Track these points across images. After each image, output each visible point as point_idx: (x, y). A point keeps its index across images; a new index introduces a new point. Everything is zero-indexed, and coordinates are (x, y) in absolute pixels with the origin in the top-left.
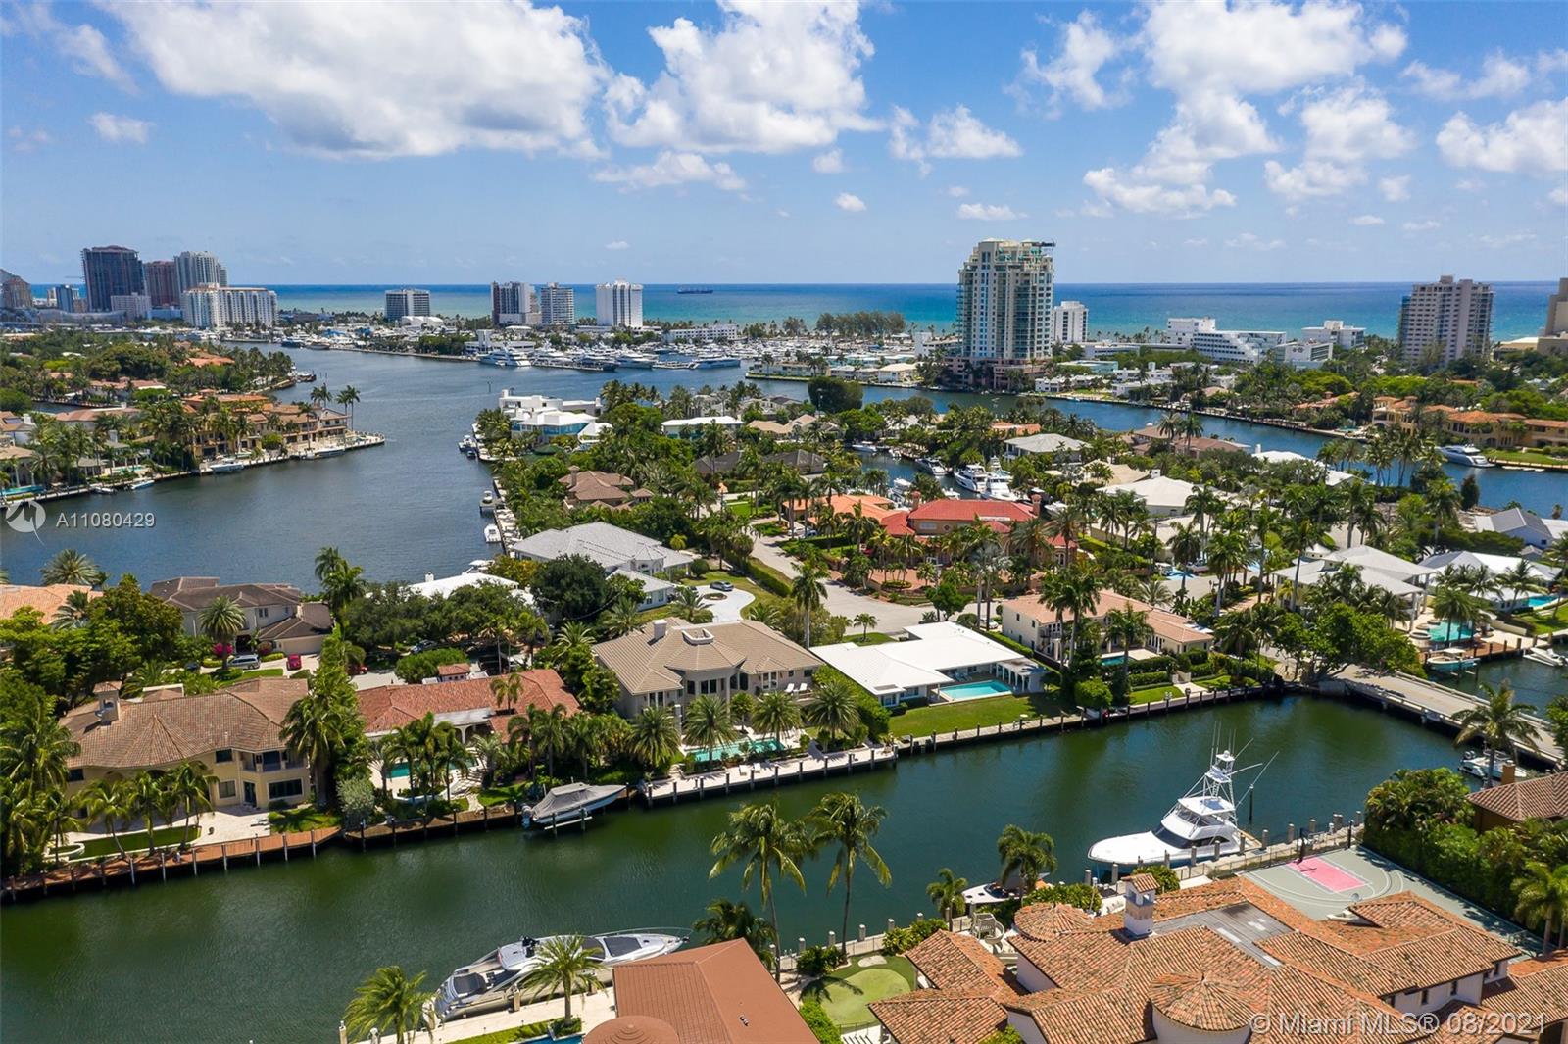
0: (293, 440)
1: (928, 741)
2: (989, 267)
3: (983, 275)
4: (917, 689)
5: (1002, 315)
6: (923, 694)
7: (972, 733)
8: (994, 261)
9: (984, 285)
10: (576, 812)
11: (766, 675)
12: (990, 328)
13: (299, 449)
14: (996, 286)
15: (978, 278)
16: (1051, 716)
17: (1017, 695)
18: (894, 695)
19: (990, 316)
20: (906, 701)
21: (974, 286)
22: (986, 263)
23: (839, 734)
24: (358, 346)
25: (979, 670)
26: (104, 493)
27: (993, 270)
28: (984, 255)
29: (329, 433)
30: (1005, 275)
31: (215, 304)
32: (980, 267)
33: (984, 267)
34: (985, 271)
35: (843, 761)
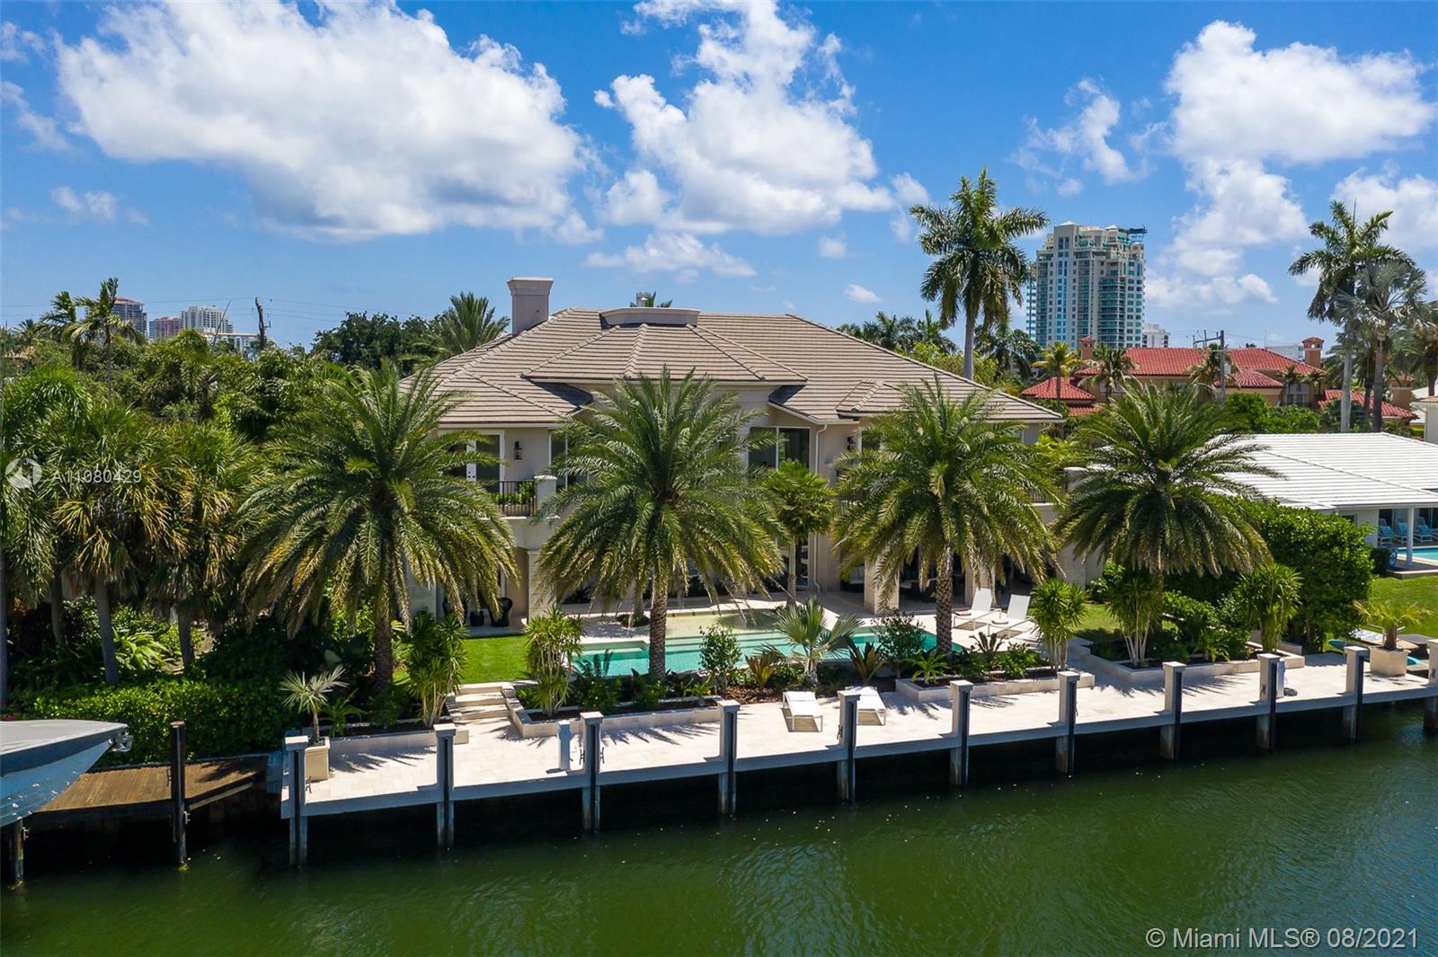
2: (1067, 255)
3: (1060, 263)
5: (1084, 312)
8: (1074, 246)
9: (1062, 276)
12: (1069, 327)
14: (1076, 277)
15: (1055, 269)
19: (1069, 313)
21: (1050, 278)
22: (1063, 251)
27: (1072, 258)
28: (1061, 240)
30: (1087, 263)
32: (1056, 255)
33: (1060, 255)
34: (1063, 259)
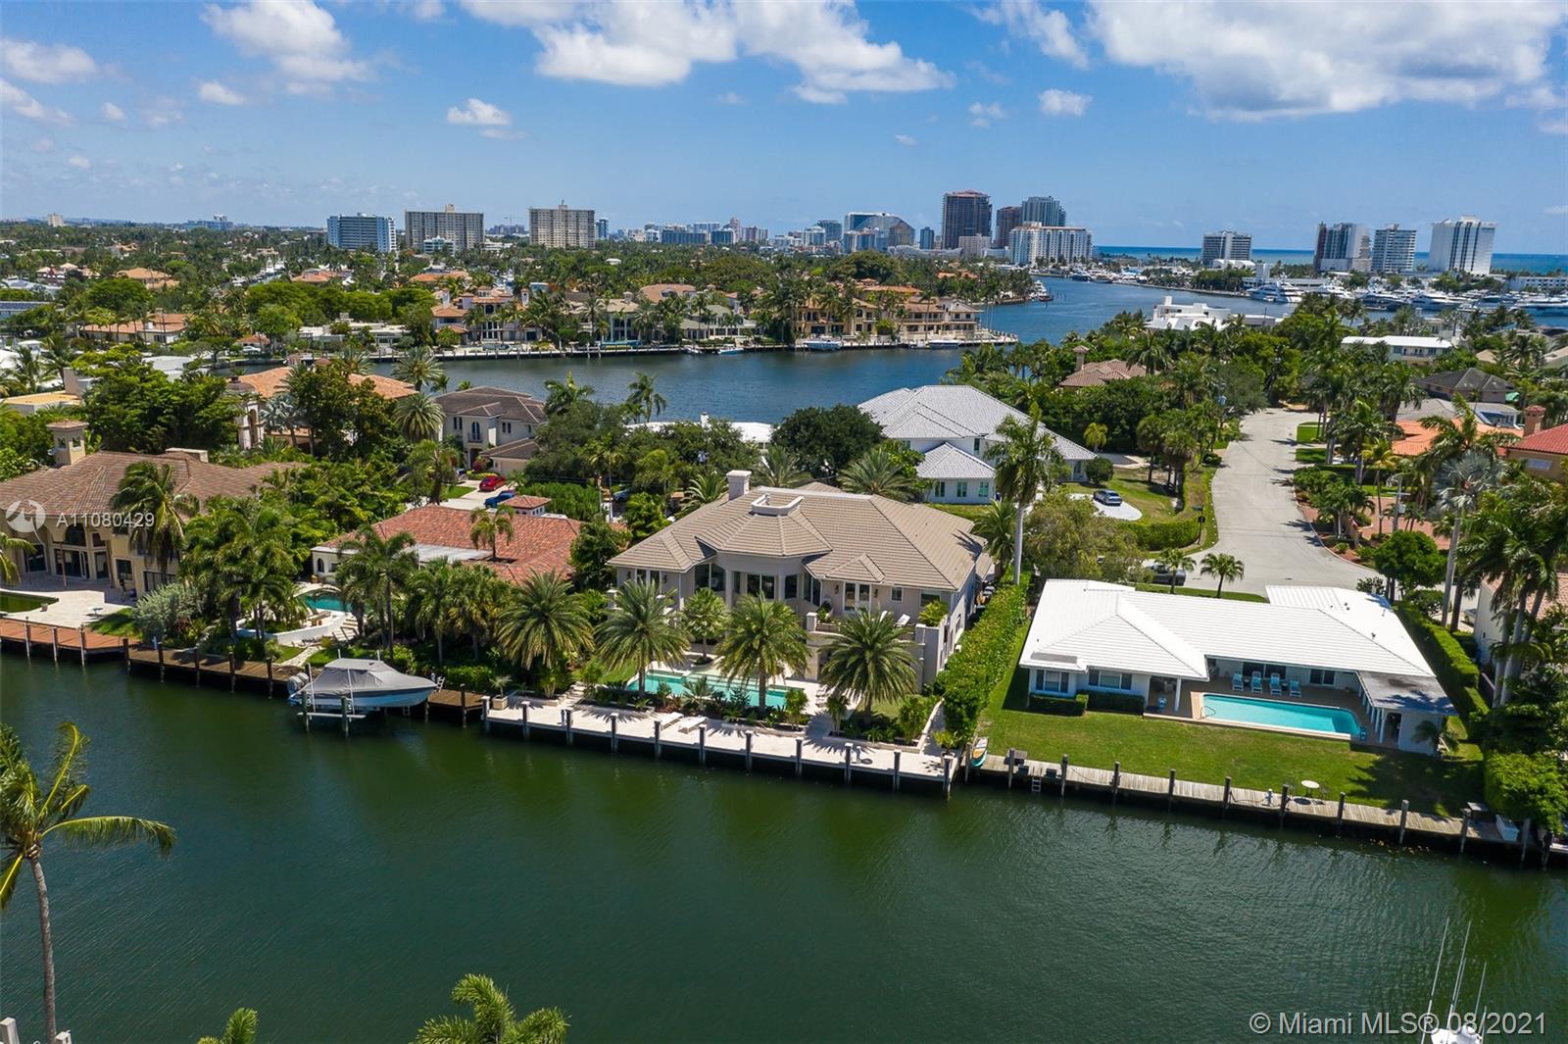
0: (913, 329)
1: (1051, 773)
4: (1127, 678)
11: (850, 588)
13: (918, 339)
17: (1355, 746)
18: (1066, 674)
24: (1139, 281)
25: (1338, 684)
29: (958, 327)
31: (1035, 242)
35: (835, 758)
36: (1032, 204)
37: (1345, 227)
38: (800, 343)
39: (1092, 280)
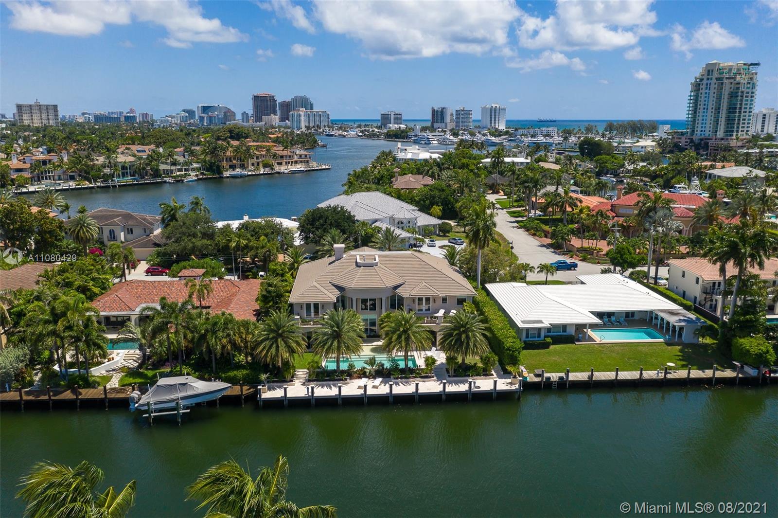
0: (280, 164)
1: (561, 378)
2: (711, 79)
3: (707, 84)
4: (564, 327)
5: (718, 110)
6: (572, 331)
7: (610, 375)
8: (716, 75)
9: (707, 91)
10: (173, 404)
11: (420, 299)
12: (709, 118)
13: (283, 169)
14: (715, 91)
15: (704, 87)
16: (702, 368)
17: (668, 344)
18: (539, 329)
19: (710, 110)
20: (552, 337)
21: (701, 91)
22: (710, 77)
23: (470, 360)
24: (359, 136)
25: (636, 317)
26: (170, 183)
27: (714, 81)
28: (709, 71)
29: (301, 162)
30: (722, 84)
31: (302, 118)
32: (705, 79)
33: (708, 79)
34: (709, 82)
35: (463, 388)
36: (296, 100)
37: (443, 108)
38: (226, 174)
39: (335, 136)
